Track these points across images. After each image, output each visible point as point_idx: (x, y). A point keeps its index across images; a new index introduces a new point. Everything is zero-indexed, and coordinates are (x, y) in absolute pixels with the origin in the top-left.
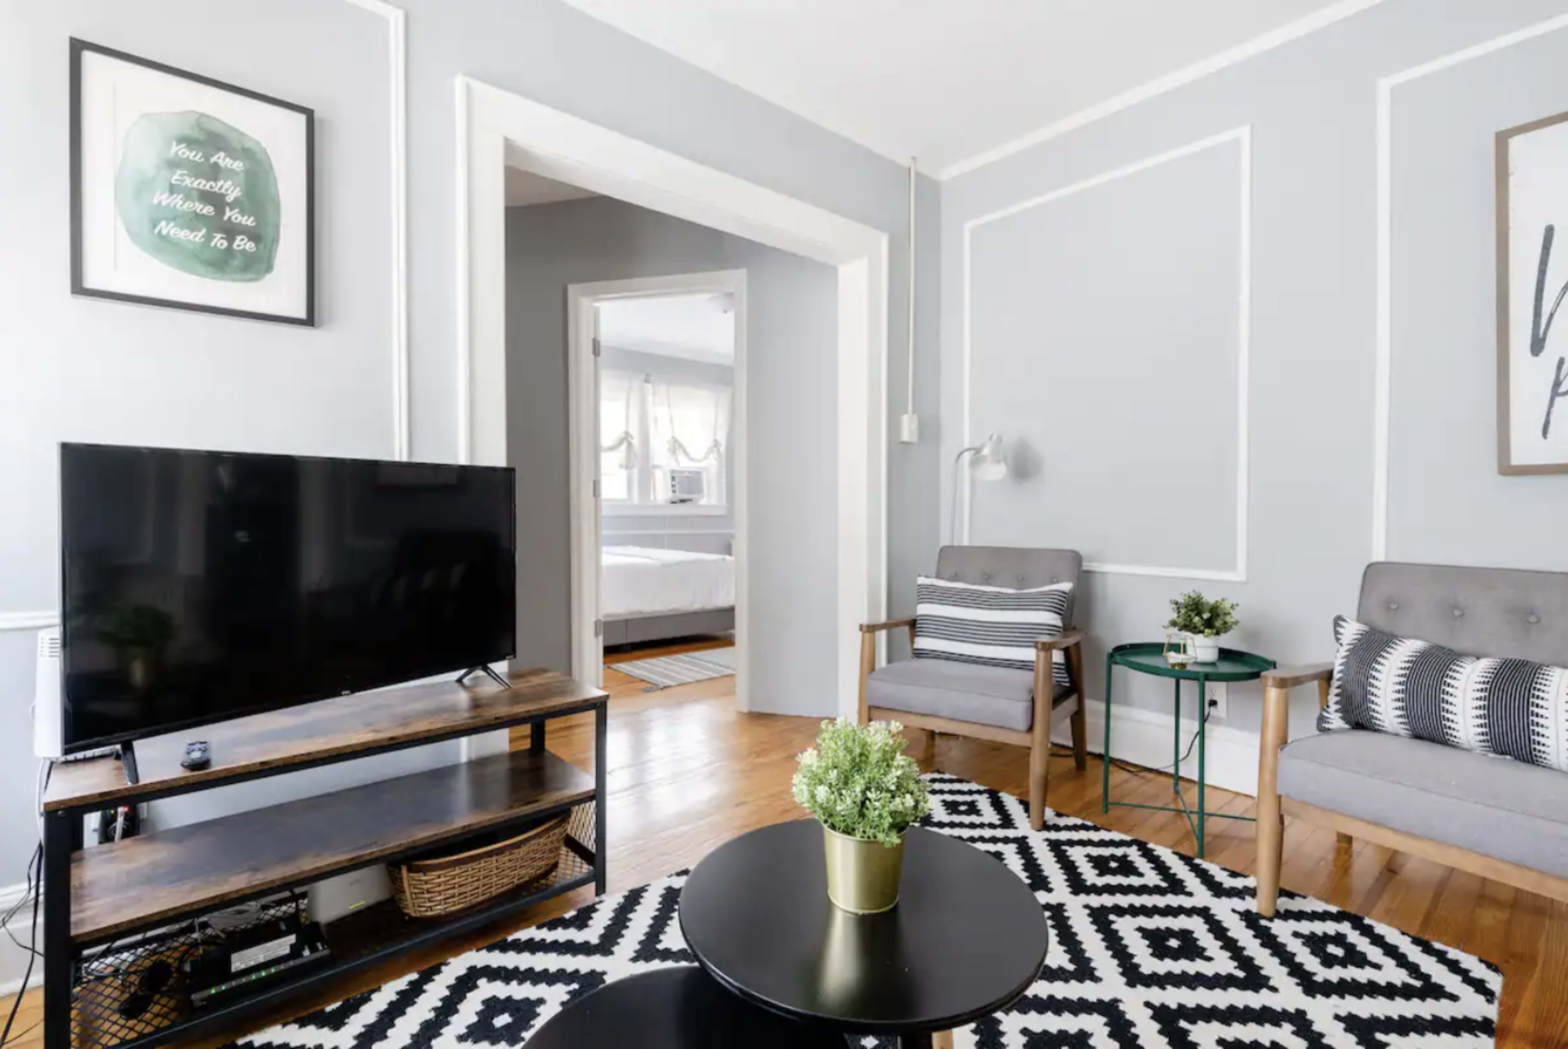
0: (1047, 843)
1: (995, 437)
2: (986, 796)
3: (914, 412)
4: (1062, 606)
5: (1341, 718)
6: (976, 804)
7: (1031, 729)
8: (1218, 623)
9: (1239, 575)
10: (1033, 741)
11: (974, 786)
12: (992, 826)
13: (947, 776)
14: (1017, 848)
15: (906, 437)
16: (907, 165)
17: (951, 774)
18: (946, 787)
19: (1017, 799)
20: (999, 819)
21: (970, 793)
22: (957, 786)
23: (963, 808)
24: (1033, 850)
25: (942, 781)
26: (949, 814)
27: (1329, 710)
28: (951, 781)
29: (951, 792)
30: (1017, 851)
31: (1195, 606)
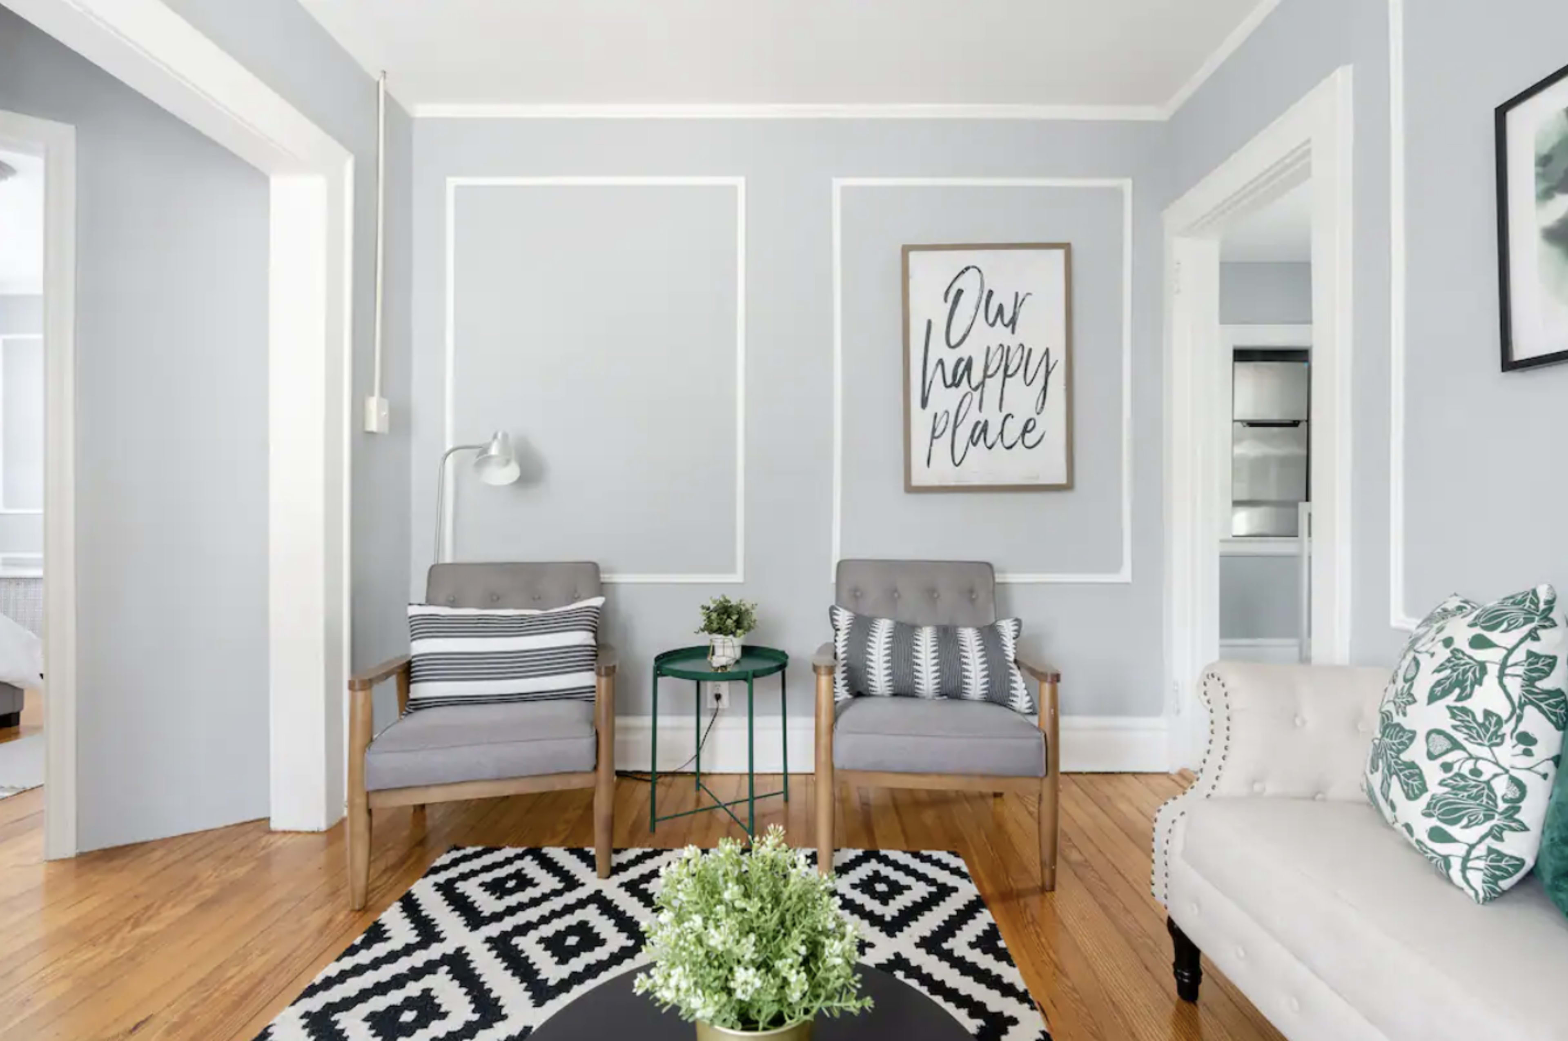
0: (623, 889)
1: (500, 436)
2: (529, 858)
3: (382, 394)
4: (596, 623)
5: (847, 691)
6: (524, 872)
7: (596, 768)
8: (745, 624)
9: (738, 577)
10: (597, 781)
11: (509, 852)
12: (557, 893)
13: (470, 850)
14: (599, 908)
15: (373, 425)
16: (377, 79)
17: (473, 845)
18: (476, 864)
19: (565, 850)
20: (560, 881)
21: (509, 861)
22: (487, 860)
23: (511, 884)
24: (615, 903)
25: (466, 858)
26: (499, 898)
27: (836, 686)
28: (477, 855)
29: (487, 869)
30: (599, 911)
31: (725, 610)
